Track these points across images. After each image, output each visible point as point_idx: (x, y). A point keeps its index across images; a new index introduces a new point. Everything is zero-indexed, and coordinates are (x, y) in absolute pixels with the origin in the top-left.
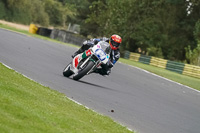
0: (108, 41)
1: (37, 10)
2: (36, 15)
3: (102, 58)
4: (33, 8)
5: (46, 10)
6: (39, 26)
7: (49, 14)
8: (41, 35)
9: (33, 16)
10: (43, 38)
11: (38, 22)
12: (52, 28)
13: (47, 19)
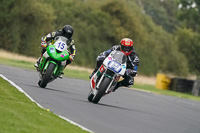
0: (118, 49)
1: (166, 50)
2: (165, 58)
3: (117, 70)
4: (159, 47)
5: (181, 50)
6: (172, 76)
7: (187, 55)
8: (177, 91)
9: (161, 61)
10: (180, 95)
11: (170, 69)
12: (193, 78)
13: (185, 64)
